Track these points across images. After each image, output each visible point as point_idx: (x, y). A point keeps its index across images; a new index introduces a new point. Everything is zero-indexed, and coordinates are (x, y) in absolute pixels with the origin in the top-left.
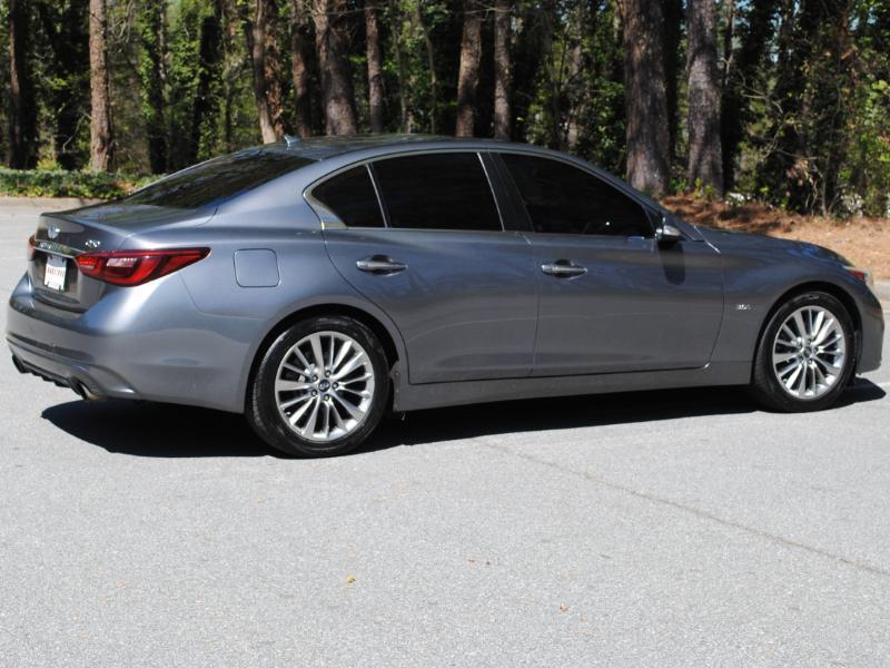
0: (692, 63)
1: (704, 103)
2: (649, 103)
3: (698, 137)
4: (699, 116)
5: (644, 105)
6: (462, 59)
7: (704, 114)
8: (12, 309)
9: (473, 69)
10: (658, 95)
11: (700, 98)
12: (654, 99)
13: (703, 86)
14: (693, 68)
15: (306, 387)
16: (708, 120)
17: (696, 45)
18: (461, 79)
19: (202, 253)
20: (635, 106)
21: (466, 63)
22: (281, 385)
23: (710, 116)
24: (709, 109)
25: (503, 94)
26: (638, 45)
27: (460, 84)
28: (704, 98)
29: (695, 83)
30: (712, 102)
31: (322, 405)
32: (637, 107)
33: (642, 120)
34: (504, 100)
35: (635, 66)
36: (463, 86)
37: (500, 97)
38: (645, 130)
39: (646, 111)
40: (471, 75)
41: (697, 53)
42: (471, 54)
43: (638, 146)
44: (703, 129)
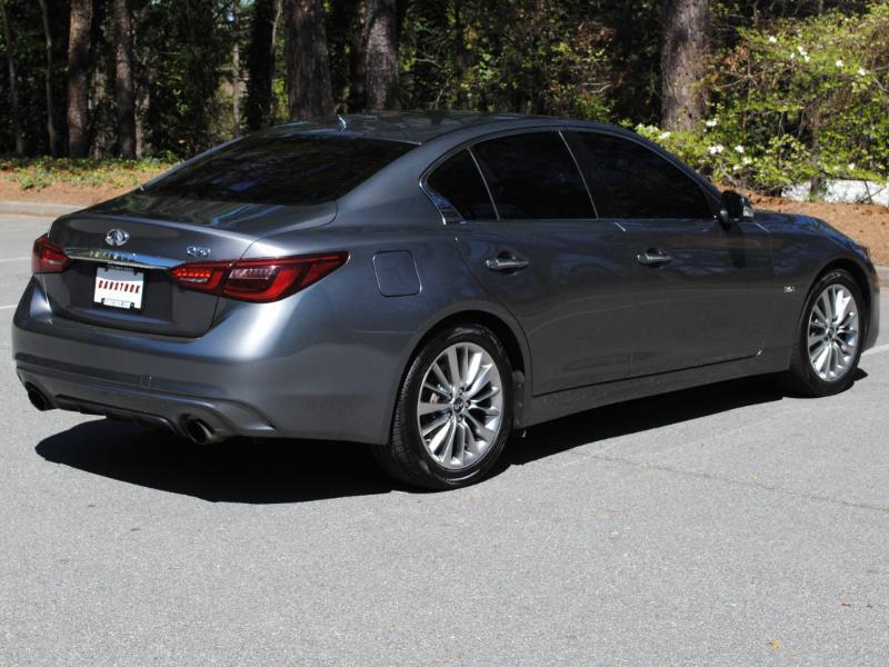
0: (371, 25)
1: (384, 67)
2: (314, 67)
3: (379, 102)
4: (380, 80)
5: (309, 69)
6: (72, 20)
7: (385, 78)
8: (19, 330)
9: (84, 31)
10: (323, 59)
11: (381, 62)
12: (318, 63)
13: (384, 49)
14: (373, 31)
15: (442, 407)
16: (389, 84)
17: (376, 7)
18: (71, 42)
19: (340, 257)
20: (299, 71)
21: (76, 26)
22: (423, 409)
23: (391, 80)
24: (389, 74)
25: (125, 58)
26: (300, 6)
27: (71, 47)
28: (385, 61)
29: (375, 46)
30: (392, 66)
31: (458, 429)
32: (302, 70)
33: (307, 86)
34: (126, 65)
35: (298, 28)
36: (75, 50)
37: (121, 61)
38: (310, 96)
39: (311, 76)
40: (83, 38)
41: (376, 15)
42: (82, 15)
43: (303, 112)
44: (384, 94)
